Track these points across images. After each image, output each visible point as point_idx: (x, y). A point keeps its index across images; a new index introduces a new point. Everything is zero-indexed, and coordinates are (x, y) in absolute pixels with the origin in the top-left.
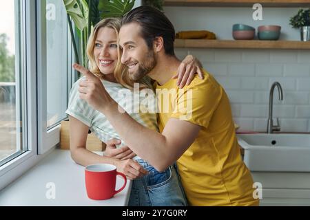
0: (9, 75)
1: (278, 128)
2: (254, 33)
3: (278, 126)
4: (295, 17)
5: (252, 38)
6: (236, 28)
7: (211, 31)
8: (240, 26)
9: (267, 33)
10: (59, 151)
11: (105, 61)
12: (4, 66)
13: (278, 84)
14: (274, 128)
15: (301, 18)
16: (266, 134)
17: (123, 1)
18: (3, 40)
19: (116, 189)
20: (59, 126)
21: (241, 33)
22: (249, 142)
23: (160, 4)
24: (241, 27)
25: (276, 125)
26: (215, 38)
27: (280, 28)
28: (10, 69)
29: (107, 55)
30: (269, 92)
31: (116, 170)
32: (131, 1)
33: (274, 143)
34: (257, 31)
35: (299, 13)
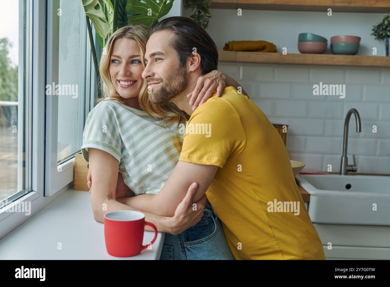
0: (11, 91)
1: (354, 168)
2: (327, 44)
3: (355, 165)
4: (379, 26)
5: (323, 51)
6: (302, 38)
7: (270, 41)
8: (309, 35)
9: (342, 45)
10: (72, 192)
11: (125, 81)
12: (4, 80)
13: (355, 111)
14: (348, 168)
15: (387, 27)
16: (338, 176)
17: (158, 2)
18: (4, 47)
19: (144, 244)
20: (73, 160)
21: (310, 45)
22: (317, 186)
23: (205, 6)
24: (309, 37)
25: (352, 164)
26: (275, 51)
27: (359, 39)
28: (12, 85)
29: (128, 74)
30: (343, 122)
31: (144, 219)
32: (168, 2)
33: (348, 187)
34: (329, 43)
35: (384, 21)
